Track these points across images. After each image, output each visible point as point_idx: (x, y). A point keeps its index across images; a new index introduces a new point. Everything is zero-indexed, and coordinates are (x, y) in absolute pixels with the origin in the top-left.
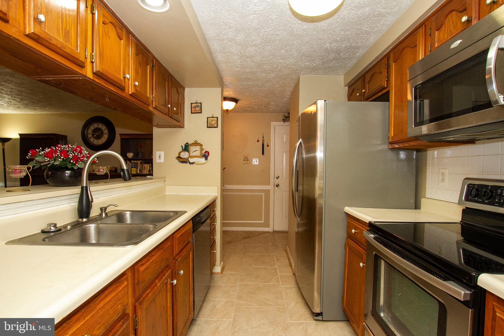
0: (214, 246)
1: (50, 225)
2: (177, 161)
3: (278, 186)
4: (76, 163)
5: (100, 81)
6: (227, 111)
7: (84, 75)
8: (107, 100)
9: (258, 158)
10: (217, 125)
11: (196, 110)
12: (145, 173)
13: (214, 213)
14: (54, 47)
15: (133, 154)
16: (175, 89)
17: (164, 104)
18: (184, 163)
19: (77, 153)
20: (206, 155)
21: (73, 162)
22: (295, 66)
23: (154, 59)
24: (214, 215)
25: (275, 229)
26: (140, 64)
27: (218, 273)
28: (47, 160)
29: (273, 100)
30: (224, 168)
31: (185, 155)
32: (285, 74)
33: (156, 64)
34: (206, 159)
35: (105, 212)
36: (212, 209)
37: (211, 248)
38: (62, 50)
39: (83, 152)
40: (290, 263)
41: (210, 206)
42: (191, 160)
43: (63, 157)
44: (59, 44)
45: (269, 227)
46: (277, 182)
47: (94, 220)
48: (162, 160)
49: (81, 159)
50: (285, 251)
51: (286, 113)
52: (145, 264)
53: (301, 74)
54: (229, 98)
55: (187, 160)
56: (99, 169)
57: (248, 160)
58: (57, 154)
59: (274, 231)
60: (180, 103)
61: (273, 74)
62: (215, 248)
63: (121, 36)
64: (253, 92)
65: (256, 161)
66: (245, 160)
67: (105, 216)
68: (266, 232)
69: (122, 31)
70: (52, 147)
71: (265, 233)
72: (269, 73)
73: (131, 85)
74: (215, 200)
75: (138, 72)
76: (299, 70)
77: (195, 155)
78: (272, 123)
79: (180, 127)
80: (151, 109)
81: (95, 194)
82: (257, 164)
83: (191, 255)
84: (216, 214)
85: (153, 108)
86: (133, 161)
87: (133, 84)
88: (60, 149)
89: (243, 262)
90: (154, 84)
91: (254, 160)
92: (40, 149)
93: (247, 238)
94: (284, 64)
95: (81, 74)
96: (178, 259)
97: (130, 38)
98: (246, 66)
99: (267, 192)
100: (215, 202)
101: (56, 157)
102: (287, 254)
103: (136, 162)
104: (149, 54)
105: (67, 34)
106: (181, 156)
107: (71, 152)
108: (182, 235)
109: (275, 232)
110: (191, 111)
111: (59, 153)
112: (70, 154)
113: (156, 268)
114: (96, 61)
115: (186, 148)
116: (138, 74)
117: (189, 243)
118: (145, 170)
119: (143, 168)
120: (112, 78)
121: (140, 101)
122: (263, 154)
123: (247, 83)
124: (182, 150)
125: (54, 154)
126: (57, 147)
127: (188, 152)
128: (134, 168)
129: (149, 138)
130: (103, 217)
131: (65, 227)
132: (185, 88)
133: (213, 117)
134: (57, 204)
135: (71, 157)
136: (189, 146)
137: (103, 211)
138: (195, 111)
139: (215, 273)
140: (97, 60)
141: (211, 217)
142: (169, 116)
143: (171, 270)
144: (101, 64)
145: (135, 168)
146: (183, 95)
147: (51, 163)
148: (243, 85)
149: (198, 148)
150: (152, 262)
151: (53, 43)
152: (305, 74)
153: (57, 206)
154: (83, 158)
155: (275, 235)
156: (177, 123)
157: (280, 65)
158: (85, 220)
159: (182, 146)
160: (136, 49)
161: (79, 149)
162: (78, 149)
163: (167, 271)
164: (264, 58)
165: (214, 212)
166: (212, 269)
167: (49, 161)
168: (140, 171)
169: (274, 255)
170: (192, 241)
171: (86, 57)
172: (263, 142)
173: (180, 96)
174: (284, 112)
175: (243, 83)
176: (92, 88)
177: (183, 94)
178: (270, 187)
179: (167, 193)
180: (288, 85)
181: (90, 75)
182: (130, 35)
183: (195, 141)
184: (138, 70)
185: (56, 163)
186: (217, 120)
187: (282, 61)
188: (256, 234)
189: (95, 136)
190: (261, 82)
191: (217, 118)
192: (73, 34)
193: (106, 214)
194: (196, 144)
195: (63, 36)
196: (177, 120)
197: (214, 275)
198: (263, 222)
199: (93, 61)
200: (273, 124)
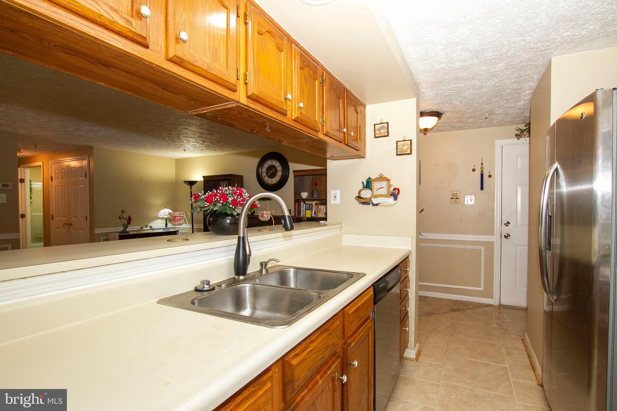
0: (406, 321)
1: (203, 282)
2: (357, 202)
3: (508, 236)
4: (236, 208)
5: (256, 107)
6: (425, 131)
7: (236, 101)
8: (268, 130)
9: (473, 195)
10: (411, 151)
11: (381, 133)
12: (321, 216)
13: (407, 275)
14: (200, 70)
15: (307, 194)
16: (353, 108)
17: (337, 128)
18: (365, 204)
19: (236, 196)
20: (395, 194)
21: (232, 207)
22: (542, 42)
23: (324, 72)
24: (406, 277)
25: (503, 302)
26: (306, 80)
27: (411, 360)
28: (207, 205)
29: (500, 106)
30: (422, 210)
31: (366, 194)
32: (523, 59)
33: (327, 77)
34: (396, 199)
35: (265, 267)
36: (403, 269)
37: (402, 324)
38: (209, 73)
39: (244, 194)
40: (531, 363)
41: (401, 265)
42: (375, 201)
43: (222, 202)
44: (206, 65)
45: (492, 298)
46: (506, 230)
47: (252, 278)
48: (338, 201)
49: (241, 203)
50: (521, 341)
51: (522, 124)
52: (299, 354)
53: (555, 55)
54: (428, 112)
55: (369, 200)
56: (263, 214)
57: (458, 198)
58: (217, 198)
59: (500, 305)
60: (360, 126)
61: (501, 63)
62: (407, 323)
63: (281, 47)
64: (466, 98)
65: (471, 200)
66: (453, 198)
67: (265, 273)
68: (487, 304)
69: (282, 40)
70: (214, 190)
71: (485, 306)
72: (494, 62)
73: (295, 108)
74: (408, 256)
75: (303, 91)
76: (550, 49)
77: (380, 194)
78: (497, 141)
79: (361, 157)
80: (321, 136)
81: (254, 246)
82: (473, 203)
83: (370, 337)
84: (410, 275)
85: (324, 134)
86: (307, 202)
87: (297, 106)
88: (220, 191)
89: (450, 349)
90: (325, 103)
91: (468, 197)
92: (202, 193)
93: (455, 311)
94: (522, 43)
95: (233, 100)
96: (350, 343)
97: (293, 48)
98: (455, 58)
99: (490, 246)
100: (407, 259)
101: (215, 201)
102: (526, 347)
103: (311, 202)
104: (317, 66)
105: (215, 54)
106: (361, 195)
107: (230, 196)
108: (357, 310)
109: (502, 307)
110: (375, 135)
111: (219, 197)
112: (229, 198)
113: (317, 360)
114: (250, 82)
115: (368, 185)
116: (303, 93)
117: (368, 318)
118: (321, 212)
119: (319, 210)
120: (269, 101)
121: (306, 128)
122: (482, 188)
123: (457, 85)
124: (363, 188)
125: (214, 198)
126: (218, 190)
127: (371, 190)
128: (308, 210)
129: (323, 174)
130: (264, 275)
131: (219, 285)
132: (366, 105)
133: (404, 140)
134: (213, 257)
135: (230, 202)
136: (372, 182)
137: (264, 266)
138: (380, 135)
139: (406, 359)
140: (251, 80)
141: (402, 280)
142: (345, 144)
143: (339, 360)
144: (257, 84)
145: (310, 210)
146: (364, 115)
147: (210, 208)
148: (449, 90)
149: (384, 184)
150: (311, 351)
151: (198, 66)
152: (563, 54)
153: (213, 259)
154: (243, 202)
155: (503, 310)
156: (355, 152)
157: (514, 46)
158: (242, 277)
159: (363, 182)
160: (301, 61)
161: (239, 192)
162: (237, 191)
163: (334, 362)
164: (485, 40)
165: (407, 273)
166: (403, 354)
167: (208, 206)
168: (315, 214)
169: (503, 345)
170: (373, 316)
171: (239, 78)
172: (482, 171)
173: (359, 115)
174: (518, 124)
175: (450, 86)
176: (250, 116)
177: (364, 113)
178: (495, 238)
179: (344, 244)
180: (527, 77)
181: (243, 100)
182: (293, 44)
183: (380, 175)
184: (303, 88)
185: (215, 209)
186: (411, 143)
187: (518, 39)
188: (470, 307)
189: (269, 174)
190: (479, 80)
191: (411, 140)
192: (222, 52)
193: (267, 271)
194: (381, 178)
195: (211, 55)
196: (355, 148)
197: (406, 361)
198: (481, 289)
199: (247, 82)
200: (499, 143)
